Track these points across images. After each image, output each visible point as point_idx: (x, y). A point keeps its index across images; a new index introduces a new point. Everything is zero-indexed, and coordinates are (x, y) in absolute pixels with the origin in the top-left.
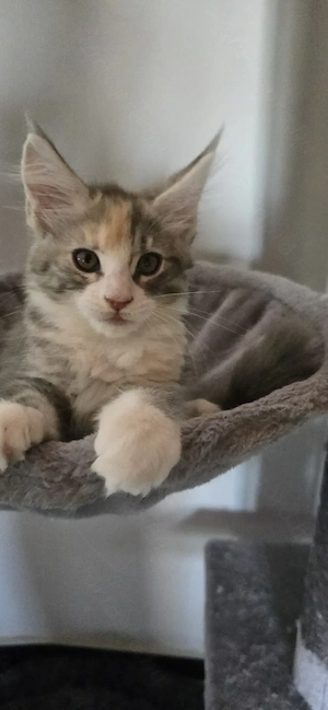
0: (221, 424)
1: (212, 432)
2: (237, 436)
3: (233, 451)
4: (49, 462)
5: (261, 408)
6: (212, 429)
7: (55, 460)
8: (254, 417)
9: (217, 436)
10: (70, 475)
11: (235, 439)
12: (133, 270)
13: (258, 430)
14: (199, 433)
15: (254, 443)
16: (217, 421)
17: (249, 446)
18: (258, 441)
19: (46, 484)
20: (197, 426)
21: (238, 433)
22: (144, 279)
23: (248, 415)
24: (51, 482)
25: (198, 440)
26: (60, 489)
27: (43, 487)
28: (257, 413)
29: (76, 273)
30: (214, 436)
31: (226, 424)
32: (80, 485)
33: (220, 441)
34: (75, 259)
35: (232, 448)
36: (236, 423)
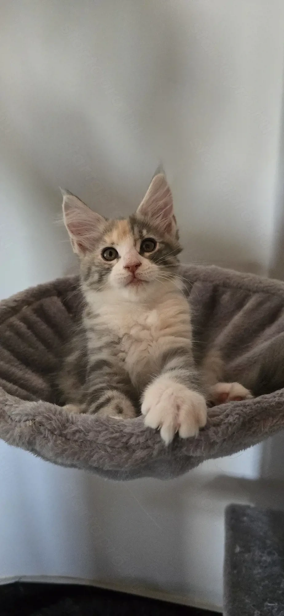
0: (244, 410)
1: (237, 416)
2: (256, 420)
3: (254, 432)
4: (112, 433)
5: (277, 399)
6: (237, 414)
7: (117, 432)
8: (272, 406)
9: (241, 419)
10: (127, 443)
11: (256, 423)
12: (138, 249)
13: (274, 417)
14: (227, 416)
15: (271, 427)
16: (241, 408)
17: (267, 430)
18: (274, 426)
19: (109, 449)
20: (225, 411)
21: (257, 418)
22: (147, 254)
23: (266, 405)
24: (112, 448)
25: (226, 421)
26: (119, 453)
27: (106, 451)
28: (273, 403)
29: (105, 264)
30: (239, 419)
31: (248, 410)
32: (134, 451)
33: (244, 424)
34: (103, 257)
35: (253, 430)
36: (256, 411)
